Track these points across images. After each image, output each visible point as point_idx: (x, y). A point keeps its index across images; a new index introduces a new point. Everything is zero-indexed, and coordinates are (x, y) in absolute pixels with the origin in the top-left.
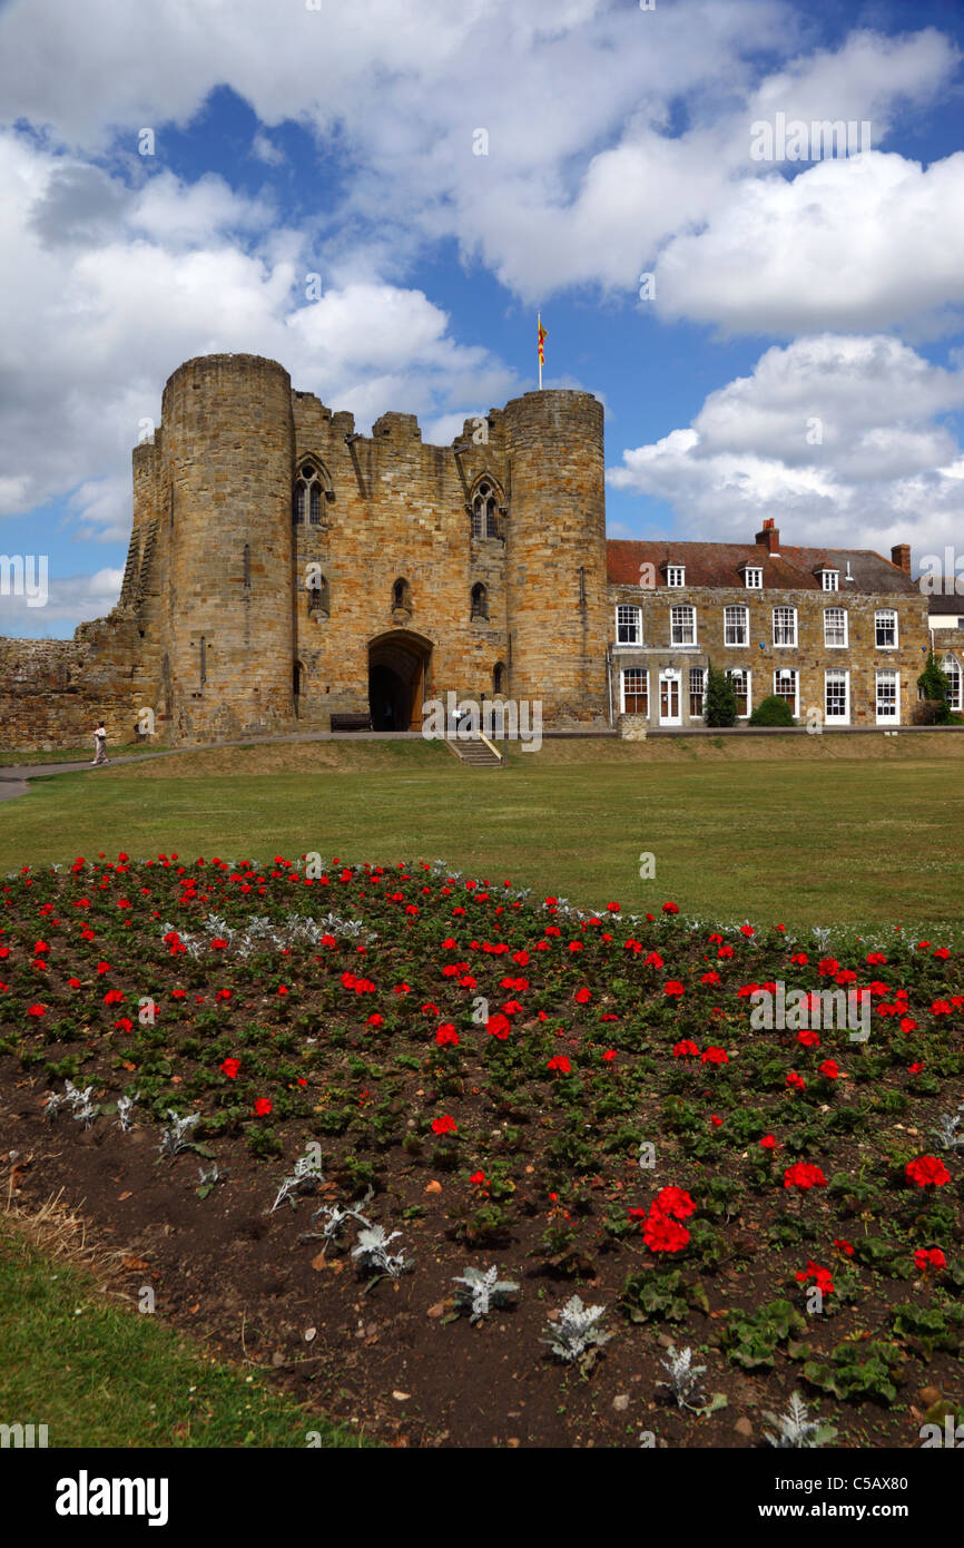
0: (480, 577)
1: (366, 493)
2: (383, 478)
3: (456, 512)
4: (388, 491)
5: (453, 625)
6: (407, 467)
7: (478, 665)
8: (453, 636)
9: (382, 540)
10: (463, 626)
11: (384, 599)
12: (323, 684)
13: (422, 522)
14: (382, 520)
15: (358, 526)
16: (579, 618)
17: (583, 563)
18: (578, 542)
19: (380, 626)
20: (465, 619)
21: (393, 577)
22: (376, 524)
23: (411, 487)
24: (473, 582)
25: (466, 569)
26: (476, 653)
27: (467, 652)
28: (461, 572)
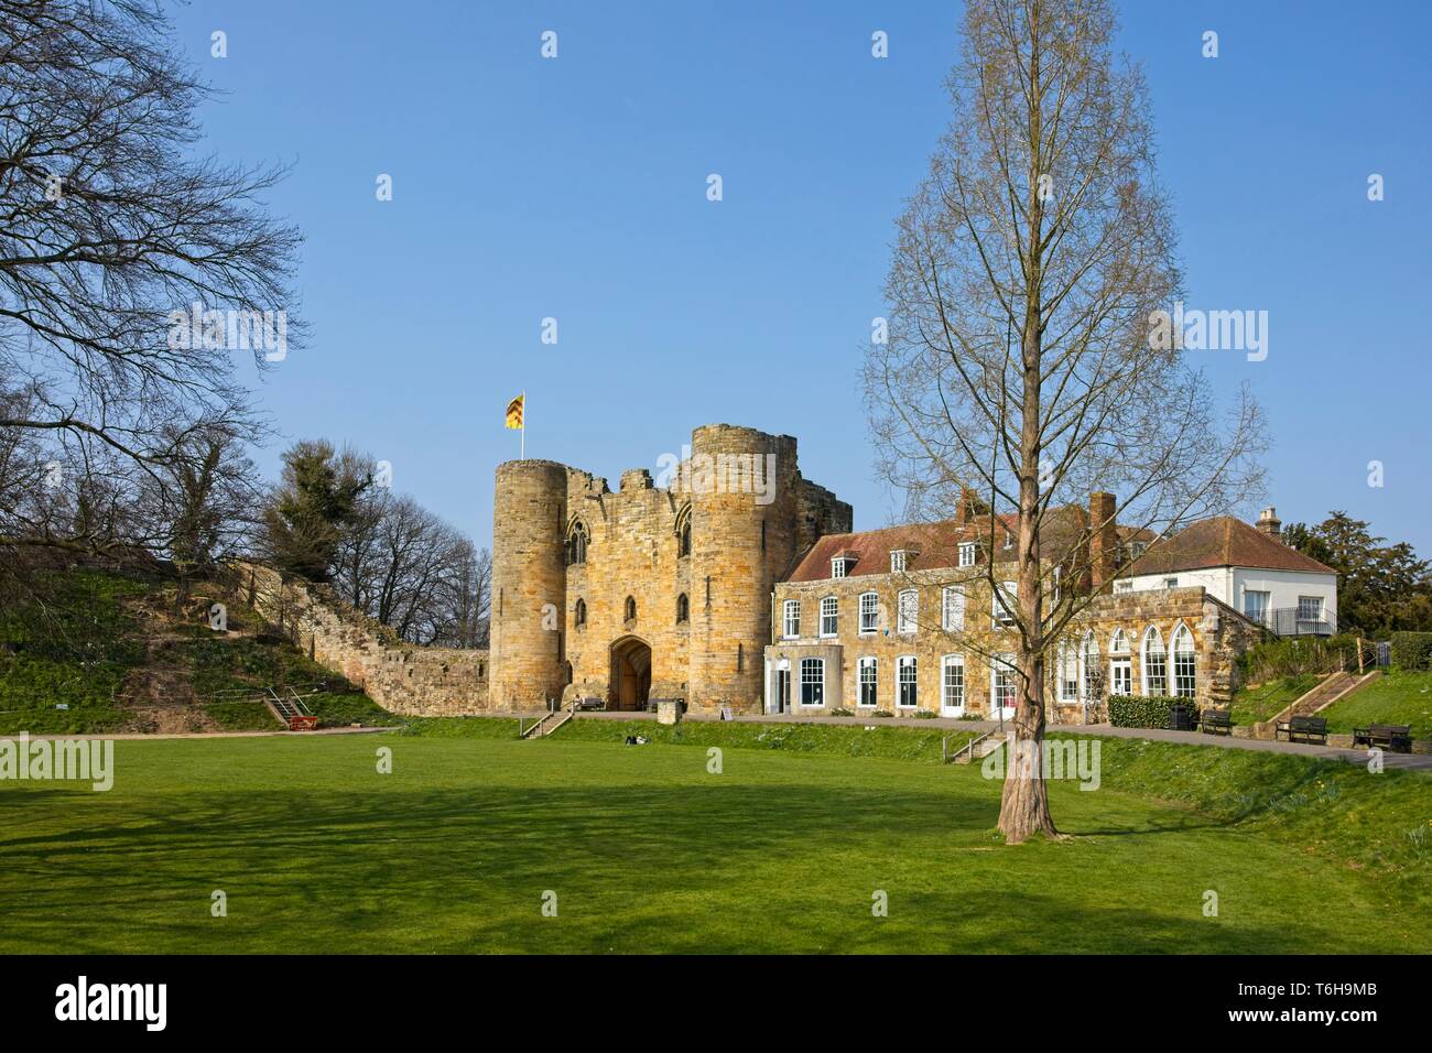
0: (684, 589)
1: (612, 536)
2: (620, 522)
3: (668, 539)
4: (623, 532)
5: (665, 629)
6: (635, 510)
7: (680, 660)
8: (664, 637)
9: (619, 569)
10: (671, 629)
11: (620, 611)
12: (582, 678)
13: (644, 551)
14: (619, 554)
15: (604, 561)
16: (705, 620)
17: (709, 573)
18: (707, 555)
19: (618, 632)
20: (673, 623)
21: (625, 596)
22: (616, 557)
23: (639, 525)
24: (679, 593)
25: (674, 583)
26: (679, 650)
27: (673, 649)
28: (670, 586)
